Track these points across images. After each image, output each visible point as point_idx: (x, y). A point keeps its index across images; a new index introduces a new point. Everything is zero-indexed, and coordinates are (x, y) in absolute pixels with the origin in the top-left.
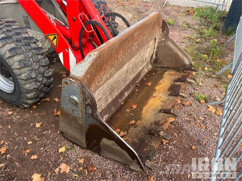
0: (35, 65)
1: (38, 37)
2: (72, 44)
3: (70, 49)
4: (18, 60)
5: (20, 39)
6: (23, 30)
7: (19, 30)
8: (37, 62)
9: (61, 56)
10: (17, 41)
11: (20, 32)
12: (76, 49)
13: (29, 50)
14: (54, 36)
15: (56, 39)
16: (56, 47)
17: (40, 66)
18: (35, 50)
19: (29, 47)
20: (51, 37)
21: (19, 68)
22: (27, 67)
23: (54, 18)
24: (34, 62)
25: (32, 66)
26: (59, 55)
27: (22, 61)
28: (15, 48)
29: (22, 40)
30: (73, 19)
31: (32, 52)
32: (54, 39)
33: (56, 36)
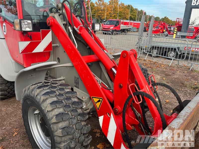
0: (77, 133)
1: (84, 97)
2: (114, 108)
3: (112, 115)
4: (62, 127)
5: (69, 104)
6: (74, 94)
7: (70, 94)
8: (79, 130)
9: (101, 119)
10: (66, 106)
11: (71, 96)
12: (117, 114)
13: (75, 116)
14: (99, 99)
15: (100, 102)
16: (98, 109)
17: (81, 133)
18: (80, 116)
19: (76, 113)
20: (96, 100)
21: (61, 136)
22: (69, 135)
23: (101, 81)
24: (76, 129)
25: (74, 135)
26: (99, 117)
27: (65, 129)
28: (63, 113)
29: (70, 105)
30: (120, 85)
31: (77, 118)
32: (98, 102)
33: (101, 100)
